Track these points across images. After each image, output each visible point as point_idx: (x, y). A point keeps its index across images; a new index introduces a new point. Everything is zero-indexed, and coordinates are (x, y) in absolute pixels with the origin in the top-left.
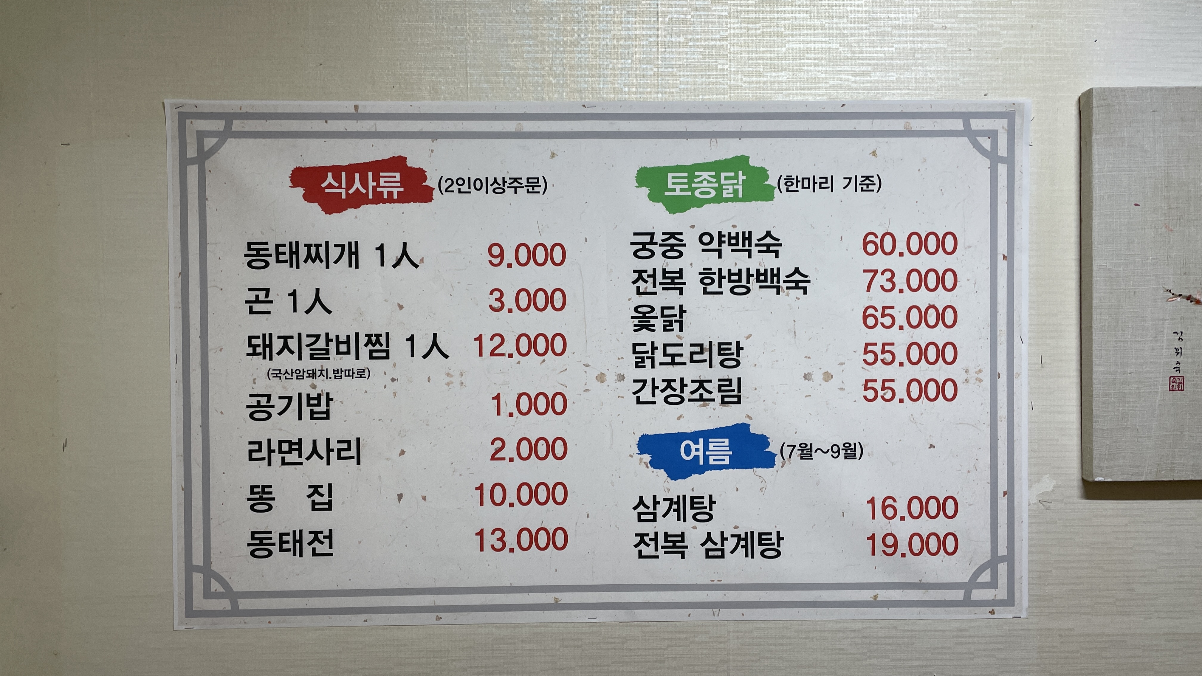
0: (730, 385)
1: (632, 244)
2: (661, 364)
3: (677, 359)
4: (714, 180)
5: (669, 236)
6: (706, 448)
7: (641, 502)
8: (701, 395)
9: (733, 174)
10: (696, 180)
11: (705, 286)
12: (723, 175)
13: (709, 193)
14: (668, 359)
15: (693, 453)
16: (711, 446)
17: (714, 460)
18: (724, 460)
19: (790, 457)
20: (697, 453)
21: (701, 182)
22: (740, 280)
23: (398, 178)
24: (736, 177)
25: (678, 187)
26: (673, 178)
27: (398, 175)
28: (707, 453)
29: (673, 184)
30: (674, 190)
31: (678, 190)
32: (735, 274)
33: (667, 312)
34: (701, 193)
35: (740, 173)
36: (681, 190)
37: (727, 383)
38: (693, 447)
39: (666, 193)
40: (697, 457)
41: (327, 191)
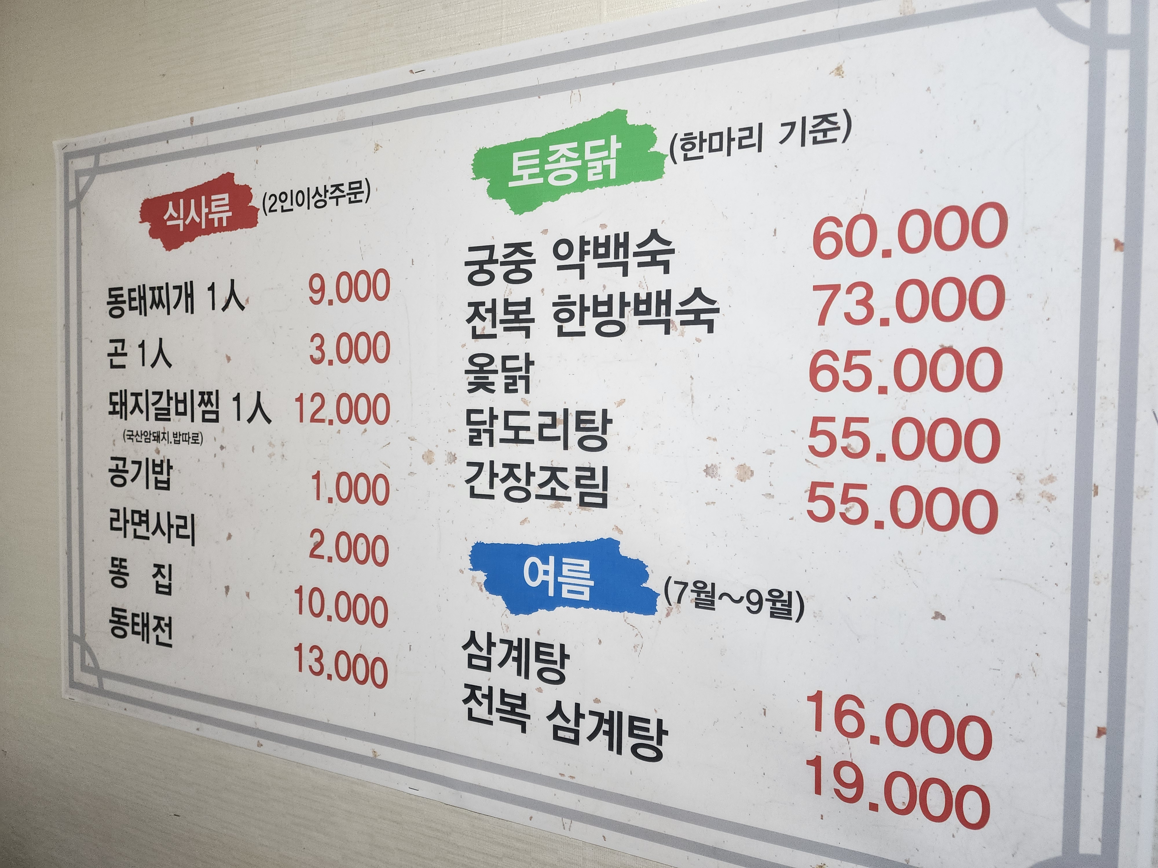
0: (592, 477)
1: (467, 264)
2: (502, 441)
3: (523, 435)
4: (575, 155)
5: (513, 249)
6: (558, 572)
7: (473, 640)
8: (553, 490)
9: (602, 142)
10: (550, 159)
11: (560, 324)
12: (588, 145)
13: (568, 177)
14: (510, 435)
15: (541, 577)
16: (565, 569)
17: (569, 591)
18: (582, 593)
19: (679, 601)
20: (545, 578)
21: (558, 161)
22: (609, 313)
23: (226, 201)
24: (607, 147)
25: (525, 173)
26: (520, 159)
27: (226, 196)
28: (560, 579)
29: (520, 168)
30: (520, 178)
31: (526, 177)
32: (603, 303)
33: (510, 364)
34: (557, 178)
35: (614, 138)
36: (531, 176)
37: (588, 474)
38: (541, 567)
39: (511, 184)
40: (545, 584)
41: (169, 223)
